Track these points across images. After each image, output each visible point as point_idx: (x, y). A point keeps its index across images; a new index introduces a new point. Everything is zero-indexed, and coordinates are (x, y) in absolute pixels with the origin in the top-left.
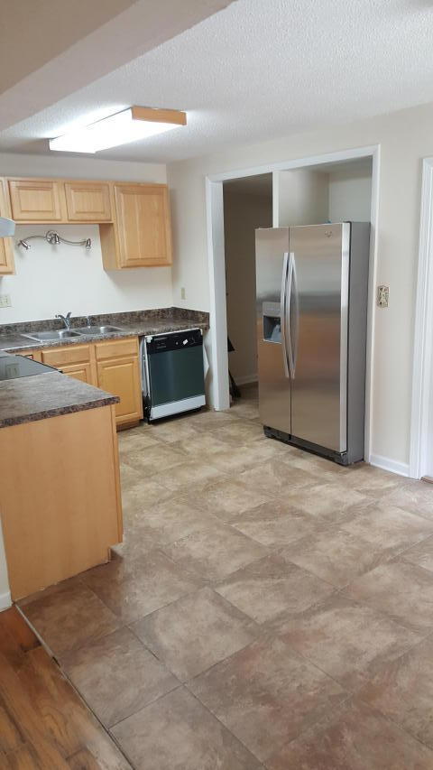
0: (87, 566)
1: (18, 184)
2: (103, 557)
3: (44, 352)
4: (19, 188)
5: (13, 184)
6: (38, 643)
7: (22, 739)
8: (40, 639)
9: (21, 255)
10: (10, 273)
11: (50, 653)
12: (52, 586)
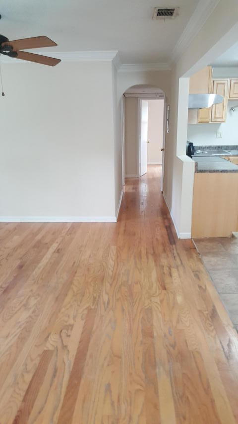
0: (221, 236)
1: (235, 81)
2: (229, 235)
3: (230, 158)
4: (235, 83)
5: (233, 82)
6: (195, 248)
7: (182, 264)
8: (196, 247)
9: (231, 114)
10: (224, 122)
11: (198, 251)
12: (206, 238)
